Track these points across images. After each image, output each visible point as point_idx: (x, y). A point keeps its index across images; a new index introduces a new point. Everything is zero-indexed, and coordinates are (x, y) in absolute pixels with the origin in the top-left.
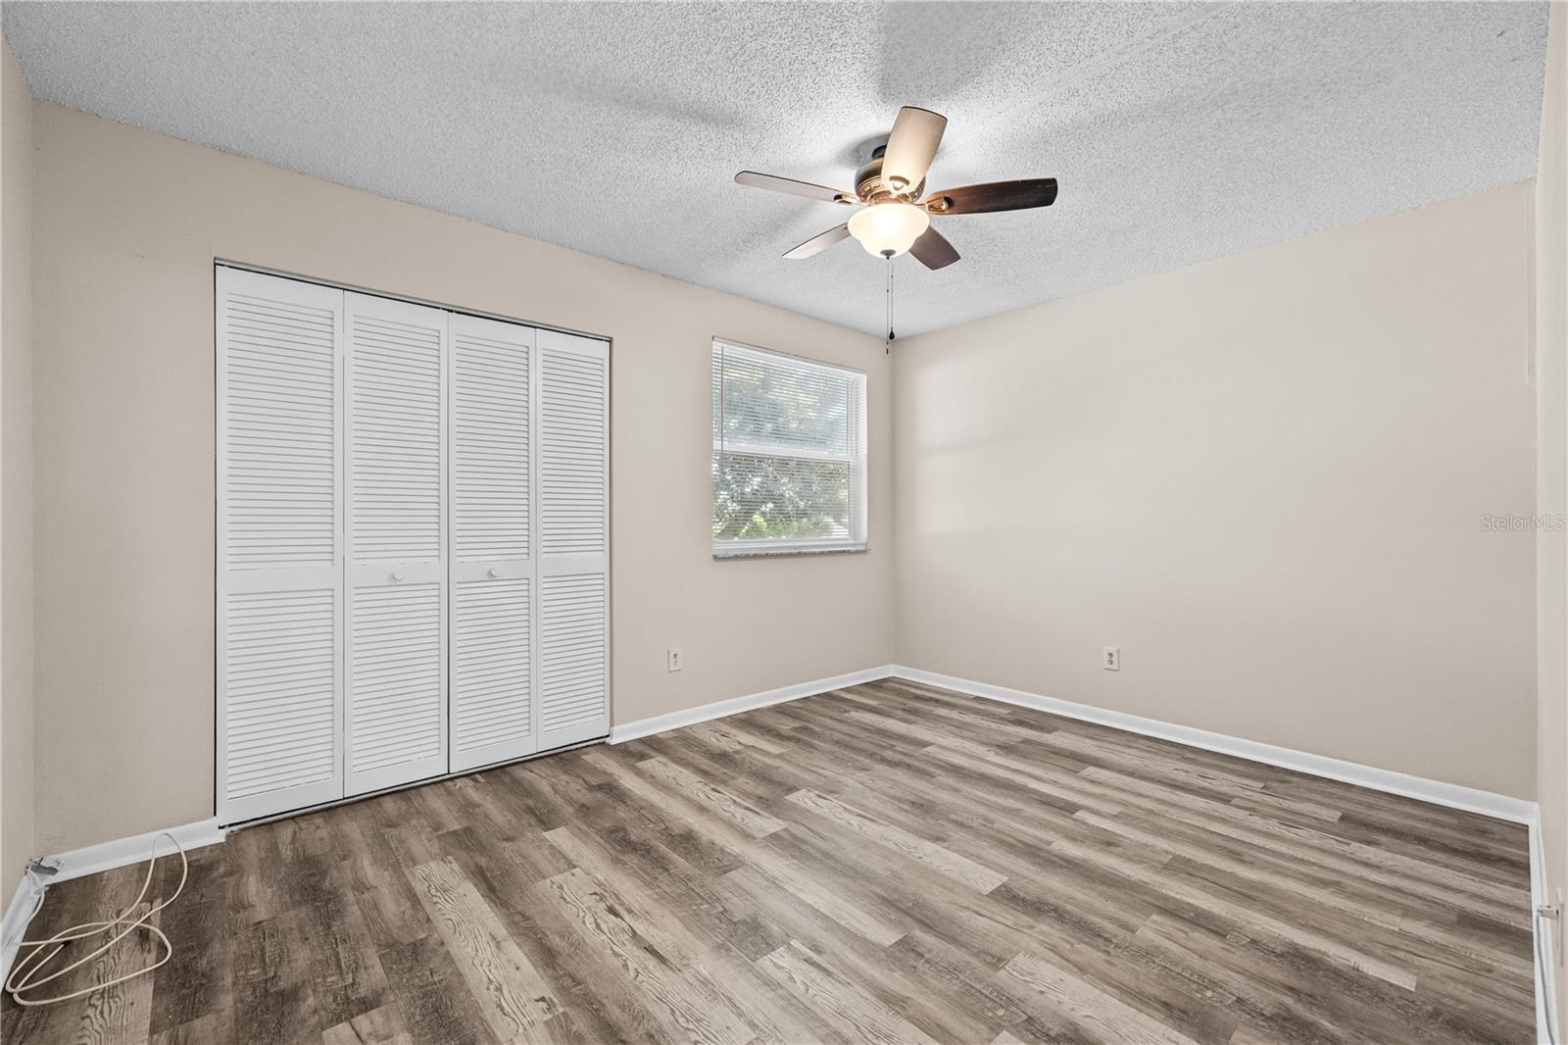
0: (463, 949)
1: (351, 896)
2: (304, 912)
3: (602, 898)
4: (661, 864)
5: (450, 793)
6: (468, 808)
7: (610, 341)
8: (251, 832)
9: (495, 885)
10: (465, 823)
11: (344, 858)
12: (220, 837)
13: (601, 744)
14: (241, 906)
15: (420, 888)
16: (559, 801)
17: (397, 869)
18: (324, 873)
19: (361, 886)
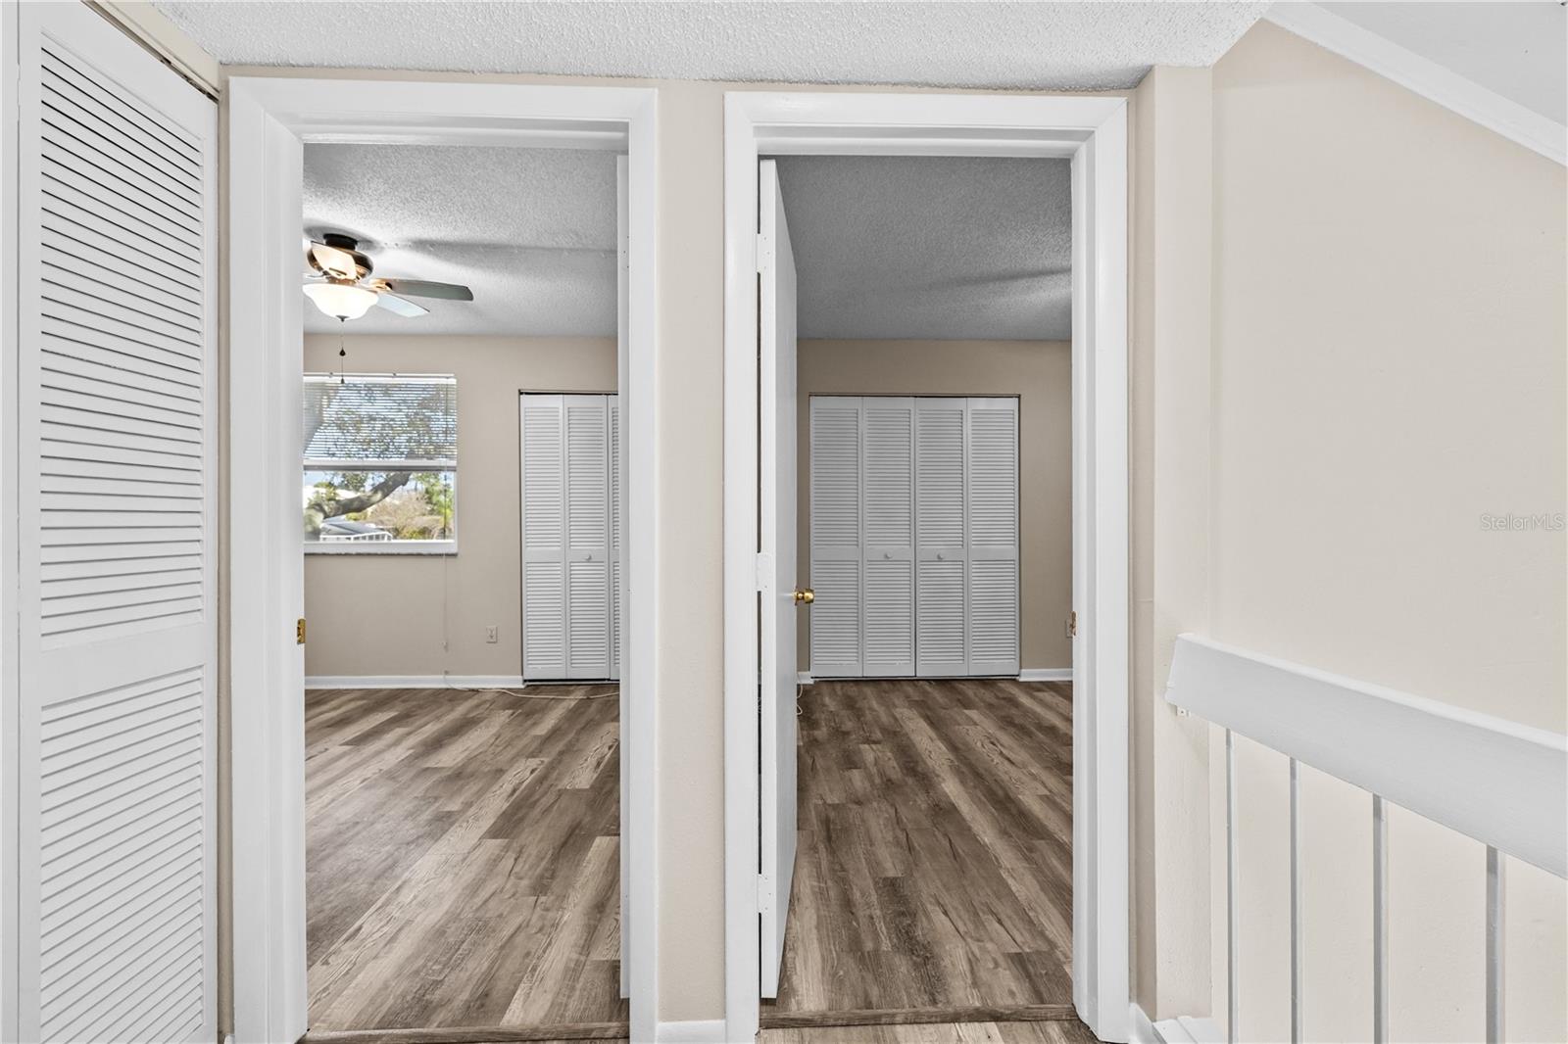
0: (916, 738)
1: (867, 712)
2: (849, 712)
3: (988, 738)
4: (1030, 734)
5: (916, 686)
6: (925, 693)
7: (1019, 397)
8: (824, 684)
9: (934, 723)
10: (922, 698)
11: (864, 699)
12: (811, 682)
13: (1013, 680)
14: (824, 705)
15: (898, 716)
16: (977, 700)
17: (888, 707)
18: (856, 702)
19: (871, 709)
